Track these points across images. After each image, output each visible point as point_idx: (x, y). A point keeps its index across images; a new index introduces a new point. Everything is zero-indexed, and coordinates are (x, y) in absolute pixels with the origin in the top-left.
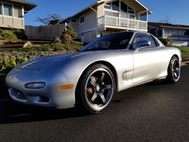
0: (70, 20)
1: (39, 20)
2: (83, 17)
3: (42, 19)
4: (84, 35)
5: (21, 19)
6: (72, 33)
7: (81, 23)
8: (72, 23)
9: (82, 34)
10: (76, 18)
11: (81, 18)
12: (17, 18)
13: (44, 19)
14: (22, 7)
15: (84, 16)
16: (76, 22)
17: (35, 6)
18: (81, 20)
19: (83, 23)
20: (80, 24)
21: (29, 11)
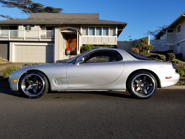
0: (166, 32)
1: (149, 33)
2: (180, 26)
3: (152, 32)
4: (180, 46)
5: (115, 37)
6: (145, 46)
7: (178, 32)
8: (167, 34)
9: (178, 44)
10: (173, 28)
11: (178, 27)
12: (111, 36)
13: (155, 32)
14: (116, 27)
15: (180, 24)
16: (173, 32)
17: (126, 25)
18: (178, 29)
19: (179, 33)
20: (177, 34)
21: (123, 29)
